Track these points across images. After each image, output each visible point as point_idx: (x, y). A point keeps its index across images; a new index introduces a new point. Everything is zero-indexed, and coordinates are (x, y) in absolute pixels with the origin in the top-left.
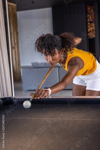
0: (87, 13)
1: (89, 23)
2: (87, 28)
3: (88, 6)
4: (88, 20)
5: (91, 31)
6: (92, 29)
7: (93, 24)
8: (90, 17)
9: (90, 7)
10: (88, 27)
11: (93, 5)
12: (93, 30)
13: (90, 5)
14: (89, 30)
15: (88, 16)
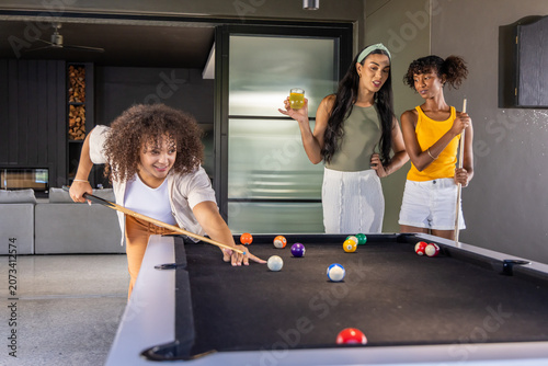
0: (68, 84)
1: (72, 107)
2: (68, 119)
3: (72, 67)
4: (71, 100)
5: (75, 125)
6: (78, 120)
7: (82, 111)
8: (76, 94)
9: (76, 71)
10: (71, 115)
11: (83, 67)
12: (81, 122)
13: (76, 67)
14: (72, 122)
15: (71, 90)
